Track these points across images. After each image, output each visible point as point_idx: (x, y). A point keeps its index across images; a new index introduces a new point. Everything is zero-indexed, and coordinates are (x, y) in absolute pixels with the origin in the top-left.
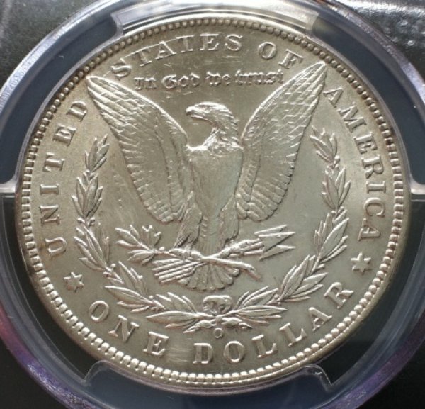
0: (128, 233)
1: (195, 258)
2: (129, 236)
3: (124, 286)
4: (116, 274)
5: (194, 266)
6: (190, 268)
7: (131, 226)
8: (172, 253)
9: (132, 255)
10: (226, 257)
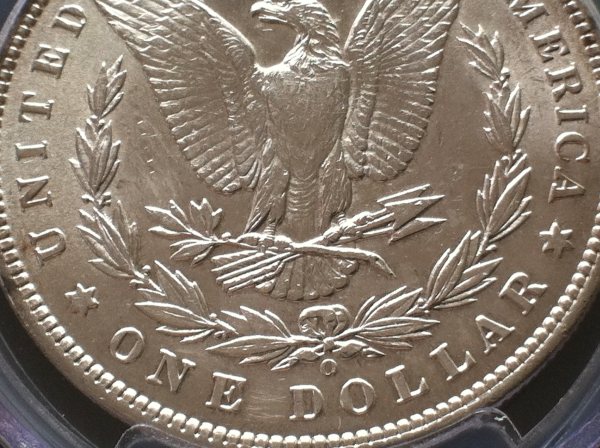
0: (169, 213)
1: (282, 247)
2: (170, 217)
3: (165, 300)
4: (151, 281)
5: (281, 259)
6: (276, 264)
7: (172, 201)
8: (242, 241)
9: (177, 248)
10: (333, 241)
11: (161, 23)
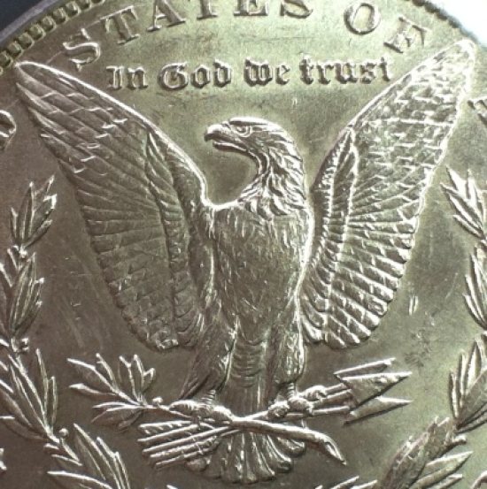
0: (93, 368)
1: (219, 420)
2: (93, 374)
3: (85, 471)
4: (67, 449)
5: (218, 434)
6: (210, 439)
7: (98, 355)
8: (176, 408)
9: (101, 410)
11: (101, 141)
